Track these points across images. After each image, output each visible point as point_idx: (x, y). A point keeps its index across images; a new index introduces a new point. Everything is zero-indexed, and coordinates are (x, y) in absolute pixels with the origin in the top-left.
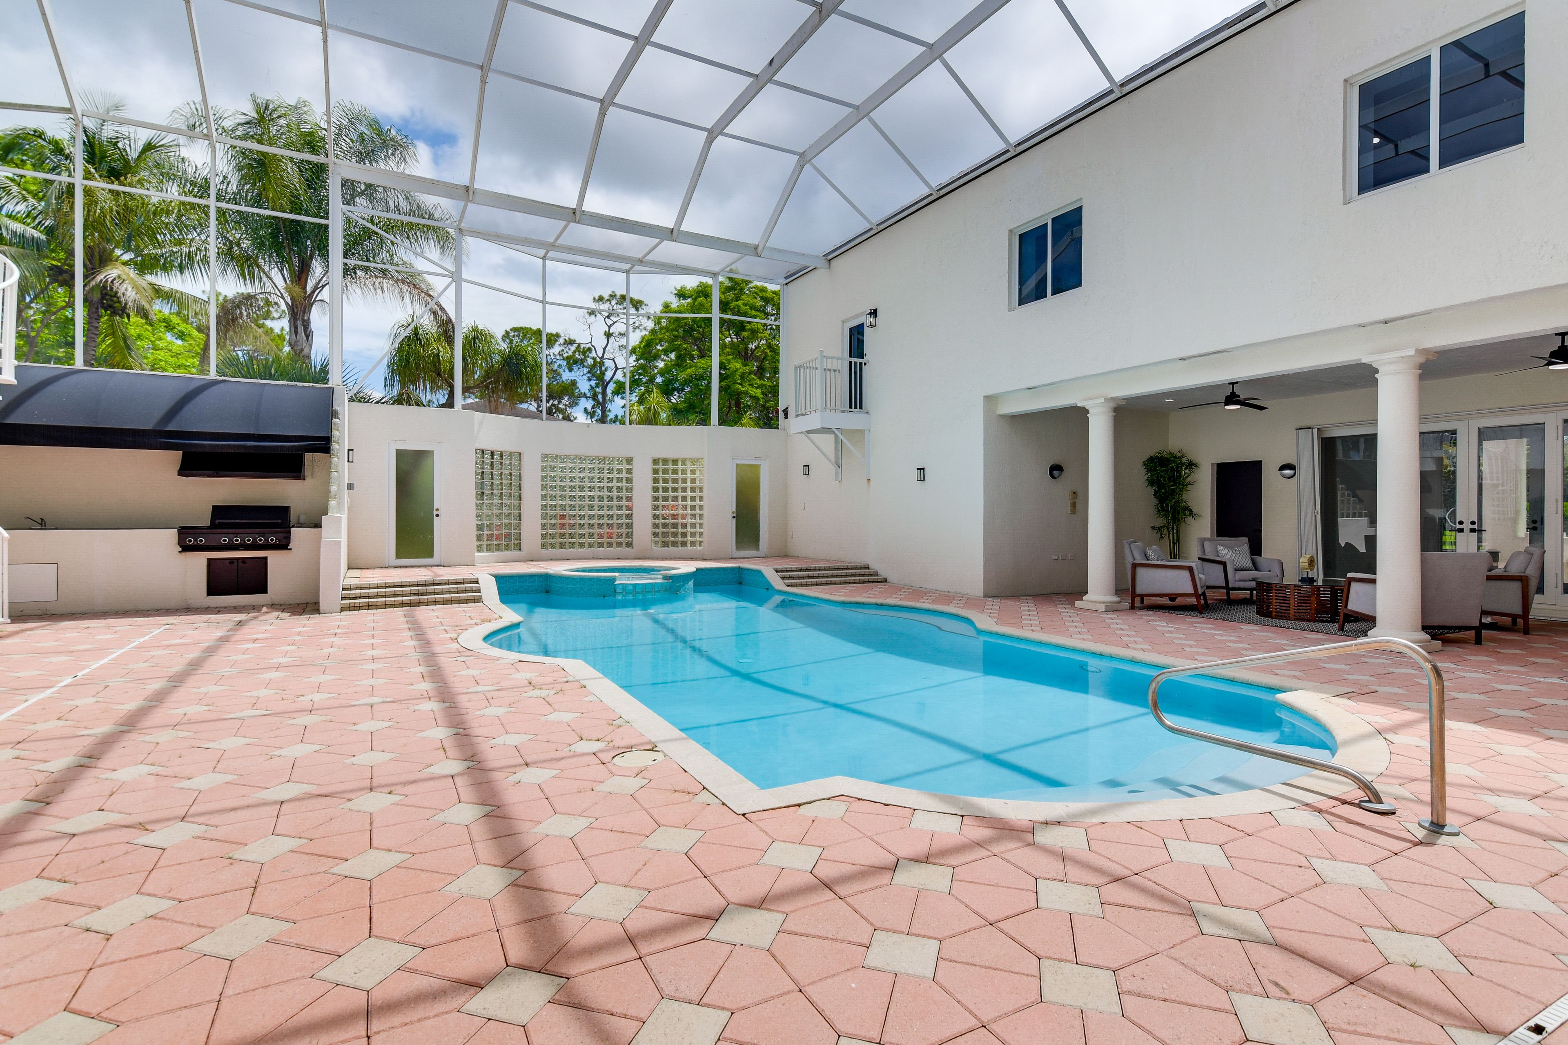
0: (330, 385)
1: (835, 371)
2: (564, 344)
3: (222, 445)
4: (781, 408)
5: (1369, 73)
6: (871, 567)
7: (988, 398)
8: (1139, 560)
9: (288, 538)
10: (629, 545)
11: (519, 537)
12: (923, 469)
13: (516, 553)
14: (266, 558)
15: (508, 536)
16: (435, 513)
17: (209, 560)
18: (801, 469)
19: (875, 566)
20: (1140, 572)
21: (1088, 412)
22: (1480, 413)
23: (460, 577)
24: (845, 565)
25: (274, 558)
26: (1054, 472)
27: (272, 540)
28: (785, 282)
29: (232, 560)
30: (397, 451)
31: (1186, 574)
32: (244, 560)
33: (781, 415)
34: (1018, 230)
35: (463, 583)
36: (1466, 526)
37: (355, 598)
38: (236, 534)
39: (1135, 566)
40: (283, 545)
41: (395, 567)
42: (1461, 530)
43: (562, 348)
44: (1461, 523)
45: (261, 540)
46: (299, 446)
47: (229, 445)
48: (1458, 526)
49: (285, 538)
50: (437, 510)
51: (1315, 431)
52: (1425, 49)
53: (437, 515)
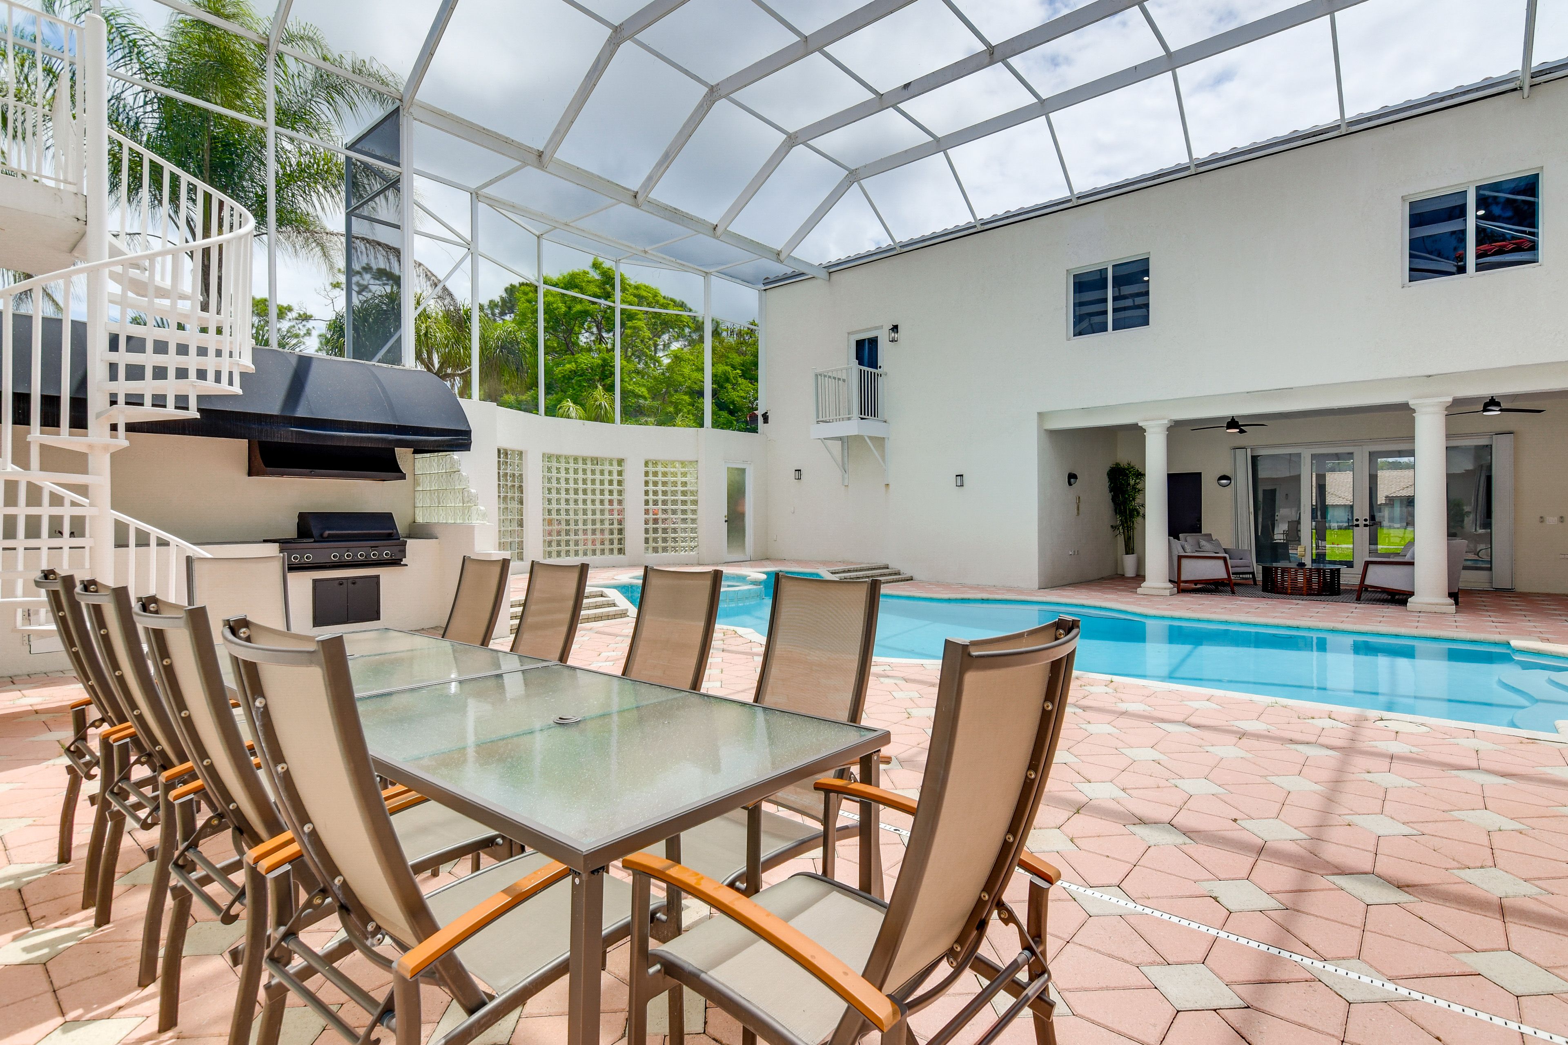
1: (839, 379)
2: (297, 319)
3: (362, 438)
4: (759, 413)
5: (1419, 195)
6: (890, 567)
7: (1040, 415)
9: (403, 552)
10: (621, 551)
11: (521, 545)
12: (961, 475)
14: (378, 577)
17: (315, 581)
18: (792, 474)
19: (895, 565)
20: (1184, 562)
21: (1145, 431)
22: (1372, 440)
24: (873, 566)
25: (386, 575)
26: (1072, 480)
27: (386, 554)
28: (765, 288)
29: (341, 581)
31: (1221, 563)
32: (354, 580)
33: (760, 419)
34: (1074, 270)
36: (1361, 523)
38: (348, 548)
39: (1180, 558)
40: (396, 562)
42: (1357, 526)
43: (292, 324)
44: (1357, 520)
45: (373, 555)
46: (442, 441)
47: (369, 438)
48: (1355, 523)
49: (400, 551)
51: (1249, 451)
52: (1465, 185)
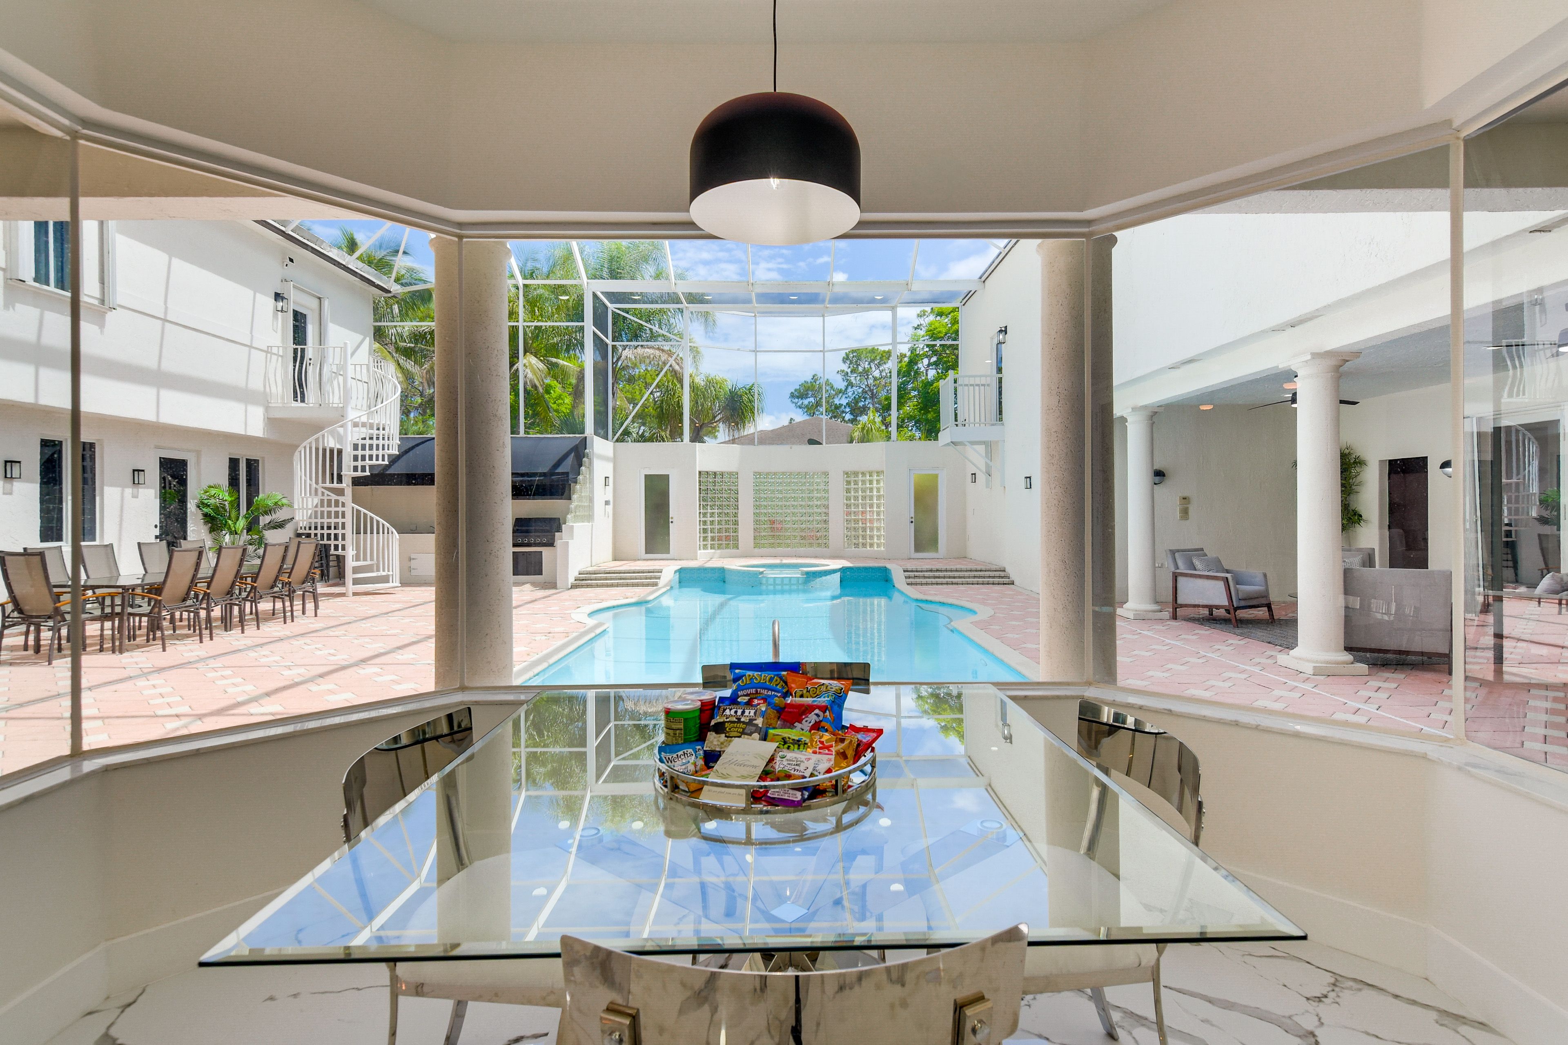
0: (585, 435)
6: (1006, 570)
8: (1182, 569)
10: (826, 546)
11: (736, 539)
12: (1030, 478)
13: (735, 551)
14: (541, 553)
15: (727, 538)
16: (670, 520)
18: (970, 477)
19: (1008, 569)
20: (1181, 581)
21: (1125, 423)
23: (651, 568)
25: (546, 552)
27: (545, 540)
29: (525, 553)
30: (646, 476)
32: (530, 553)
35: (653, 572)
37: (583, 580)
38: (539, 537)
39: (1176, 575)
40: (551, 544)
41: (644, 560)
45: (536, 540)
49: (552, 538)
50: (672, 518)
51: (1474, 420)
53: (672, 522)
